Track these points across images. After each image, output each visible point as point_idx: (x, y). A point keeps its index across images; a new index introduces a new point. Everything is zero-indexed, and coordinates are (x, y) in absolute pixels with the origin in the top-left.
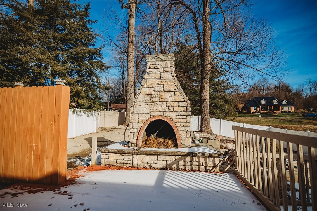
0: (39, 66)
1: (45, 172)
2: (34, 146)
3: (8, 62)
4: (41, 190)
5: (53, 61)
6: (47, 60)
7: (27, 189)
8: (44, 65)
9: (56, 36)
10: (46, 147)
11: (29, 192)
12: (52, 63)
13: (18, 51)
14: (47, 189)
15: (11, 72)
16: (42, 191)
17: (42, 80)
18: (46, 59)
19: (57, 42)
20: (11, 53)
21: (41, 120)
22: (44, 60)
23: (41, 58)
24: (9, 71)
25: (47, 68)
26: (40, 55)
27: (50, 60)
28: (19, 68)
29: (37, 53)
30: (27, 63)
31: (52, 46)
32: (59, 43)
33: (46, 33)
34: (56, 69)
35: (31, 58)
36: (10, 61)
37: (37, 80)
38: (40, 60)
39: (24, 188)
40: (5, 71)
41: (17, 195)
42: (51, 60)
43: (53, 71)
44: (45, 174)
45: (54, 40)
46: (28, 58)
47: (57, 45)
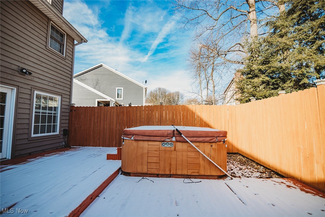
0: (300, 67)
1: (317, 177)
2: (302, 148)
3: (271, 73)
4: (313, 193)
5: (314, 56)
6: (308, 57)
7: (300, 187)
8: (304, 64)
9: (314, 25)
10: (315, 151)
11: (302, 190)
12: (314, 59)
13: (278, 61)
14: (320, 195)
15: (276, 81)
16: (315, 195)
17: (306, 81)
18: (306, 57)
19: (316, 32)
20: (273, 65)
21: (306, 123)
22: (304, 58)
23: (300, 58)
24: (274, 80)
25: (309, 66)
26: (299, 56)
27: (311, 55)
28: (281, 75)
29: (296, 55)
30: (287, 68)
31: (311, 39)
32: (319, 32)
33: (301, 29)
34: (321, 63)
35: (290, 62)
36: (273, 72)
37: (300, 82)
38: (300, 60)
39: (297, 185)
40: (271, 81)
41: (291, 188)
42: (313, 55)
43: (317, 66)
44: (317, 178)
45: (312, 31)
46: (287, 63)
47: (318, 34)
